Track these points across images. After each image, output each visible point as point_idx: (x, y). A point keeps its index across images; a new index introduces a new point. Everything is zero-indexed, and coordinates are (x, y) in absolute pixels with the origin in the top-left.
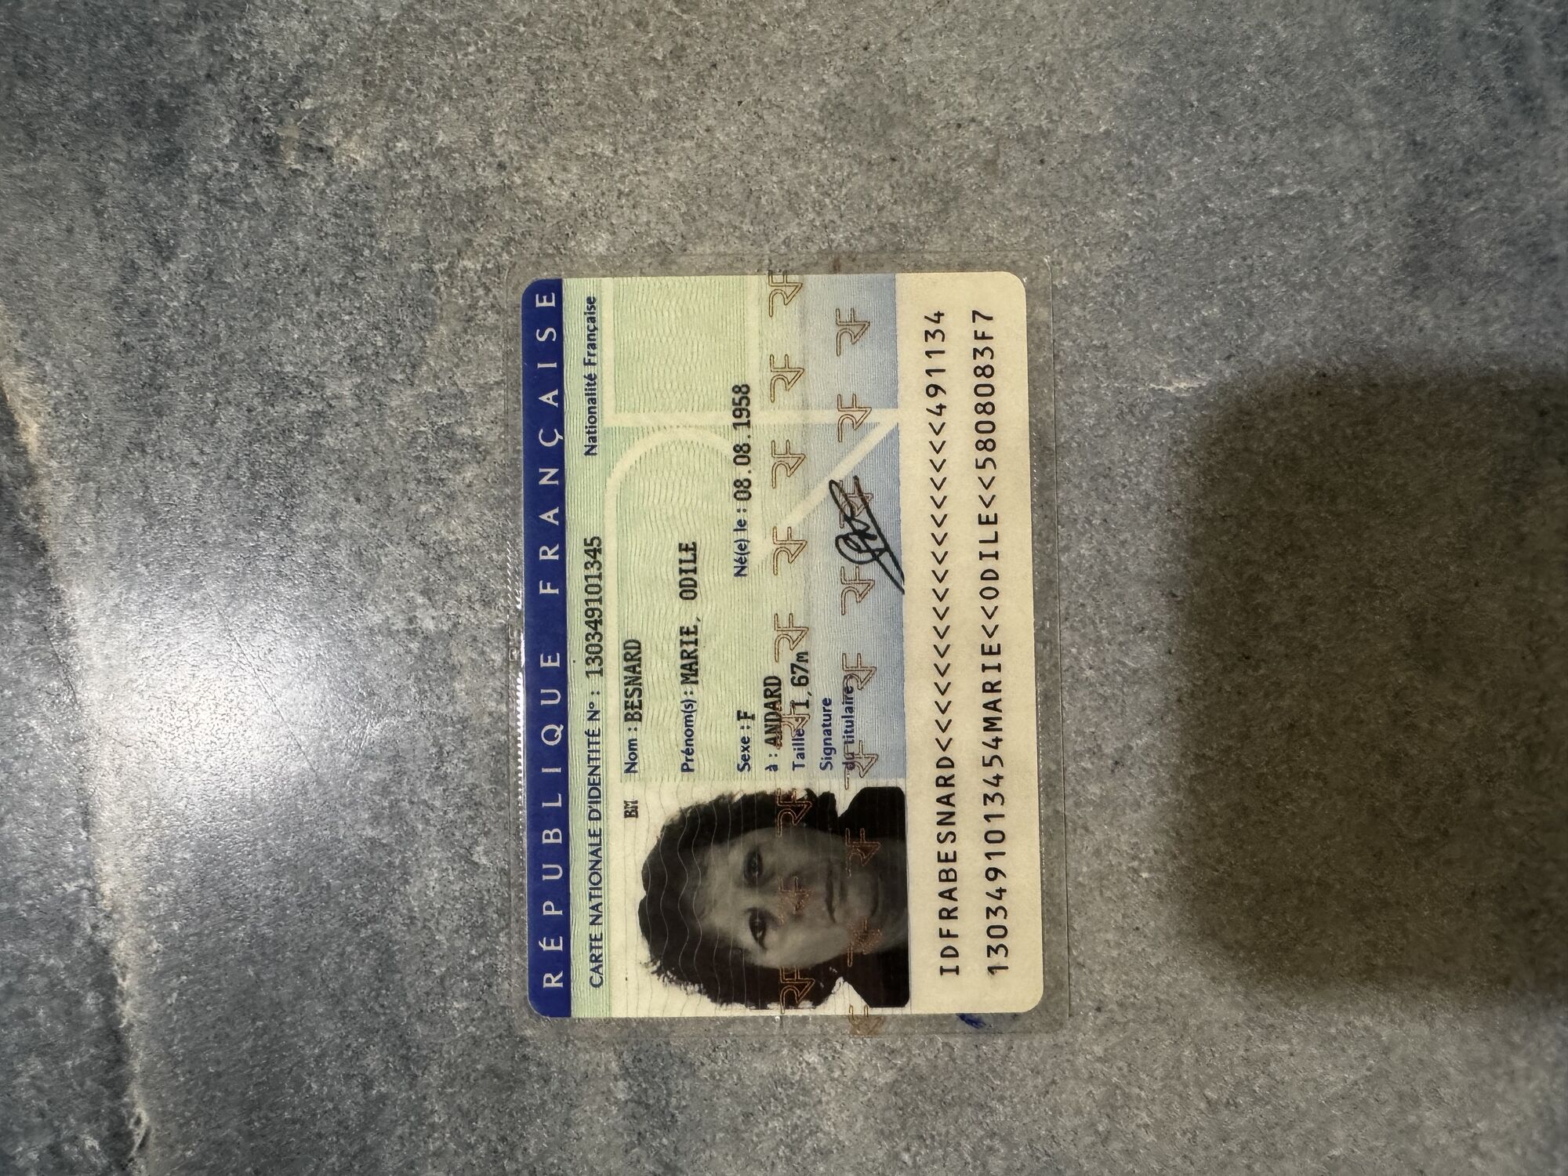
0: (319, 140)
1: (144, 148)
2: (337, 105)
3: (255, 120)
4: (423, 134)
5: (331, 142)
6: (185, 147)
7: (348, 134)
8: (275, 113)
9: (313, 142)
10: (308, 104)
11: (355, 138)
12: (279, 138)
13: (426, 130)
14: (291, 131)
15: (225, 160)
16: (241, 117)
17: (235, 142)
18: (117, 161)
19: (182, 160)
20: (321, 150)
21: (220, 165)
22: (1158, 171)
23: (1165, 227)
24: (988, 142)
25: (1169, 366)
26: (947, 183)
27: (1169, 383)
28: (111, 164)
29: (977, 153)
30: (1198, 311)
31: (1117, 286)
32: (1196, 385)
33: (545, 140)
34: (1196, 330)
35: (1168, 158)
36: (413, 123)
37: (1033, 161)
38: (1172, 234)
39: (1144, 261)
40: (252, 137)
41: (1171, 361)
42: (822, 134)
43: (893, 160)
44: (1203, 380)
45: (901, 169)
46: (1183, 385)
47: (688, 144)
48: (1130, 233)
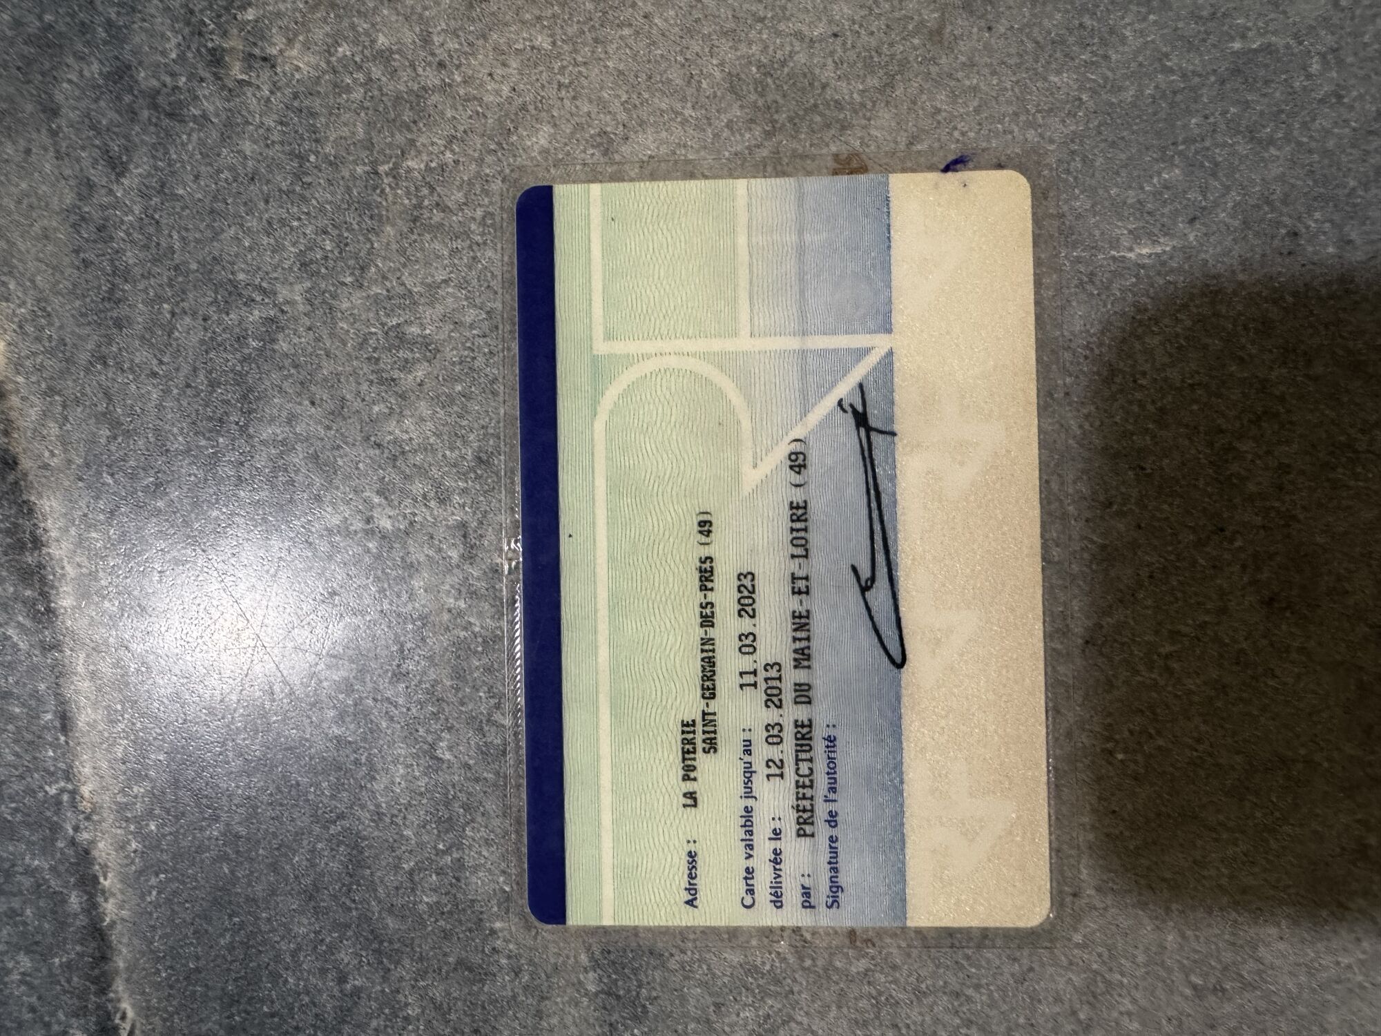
0: (262, 49)
1: (95, 67)
2: (279, 15)
3: (200, 34)
4: (363, 38)
5: (274, 51)
6: (135, 63)
7: (290, 42)
8: (218, 25)
9: (257, 51)
10: (250, 14)
11: (298, 45)
12: (224, 50)
13: (367, 33)
14: (235, 42)
15: (173, 75)
16: (187, 31)
17: (182, 57)
18: (70, 81)
19: (132, 76)
20: (265, 59)
21: (168, 80)
22: (1112, 31)
23: (1120, 89)
24: (932, 11)
25: (1130, 232)
26: (892, 56)
27: (1131, 249)
28: (65, 85)
29: (922, 22)
30: (1159, 174)
31: (1073, 152)
32: (1159, 250)
33: (484, 37)
34: (1156, 194)
35: (1123, 18)
36: (353, 27)
37: (980, 29)
38: (1129, 95)
39: (1100, 125)
40: (198, 50)
41: (1131, 227)
42: (761, 14)
43: (835, 35)
44: (1166, 245)
45: (844, 44)
46: (1145, 251)
47: (626, 31)
48: (1085, 97)
